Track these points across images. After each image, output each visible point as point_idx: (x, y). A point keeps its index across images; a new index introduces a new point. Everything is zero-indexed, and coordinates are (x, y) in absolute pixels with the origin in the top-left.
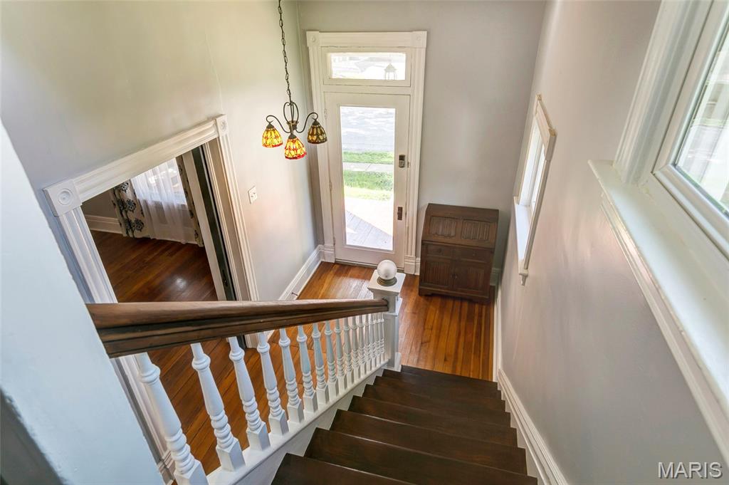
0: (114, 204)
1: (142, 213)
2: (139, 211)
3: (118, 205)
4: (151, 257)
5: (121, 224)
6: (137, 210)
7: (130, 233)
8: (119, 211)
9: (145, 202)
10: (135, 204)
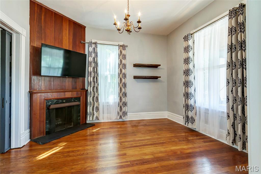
0: (184, 106)
1: (196, 114)
2: (195, 112)
3: (186, 107)
4: (191, 138)
5: (184, 118)
6: (194, 112)
7: (187, 124)
8: (185, 110)
9: (200, 108)
10: (194, 108)
